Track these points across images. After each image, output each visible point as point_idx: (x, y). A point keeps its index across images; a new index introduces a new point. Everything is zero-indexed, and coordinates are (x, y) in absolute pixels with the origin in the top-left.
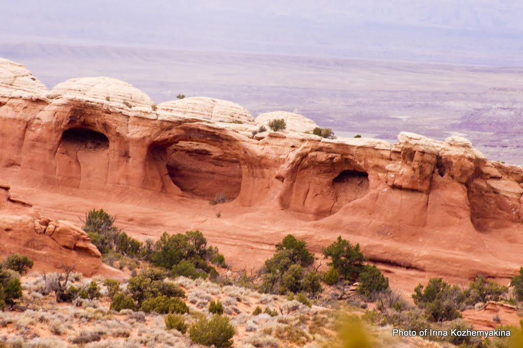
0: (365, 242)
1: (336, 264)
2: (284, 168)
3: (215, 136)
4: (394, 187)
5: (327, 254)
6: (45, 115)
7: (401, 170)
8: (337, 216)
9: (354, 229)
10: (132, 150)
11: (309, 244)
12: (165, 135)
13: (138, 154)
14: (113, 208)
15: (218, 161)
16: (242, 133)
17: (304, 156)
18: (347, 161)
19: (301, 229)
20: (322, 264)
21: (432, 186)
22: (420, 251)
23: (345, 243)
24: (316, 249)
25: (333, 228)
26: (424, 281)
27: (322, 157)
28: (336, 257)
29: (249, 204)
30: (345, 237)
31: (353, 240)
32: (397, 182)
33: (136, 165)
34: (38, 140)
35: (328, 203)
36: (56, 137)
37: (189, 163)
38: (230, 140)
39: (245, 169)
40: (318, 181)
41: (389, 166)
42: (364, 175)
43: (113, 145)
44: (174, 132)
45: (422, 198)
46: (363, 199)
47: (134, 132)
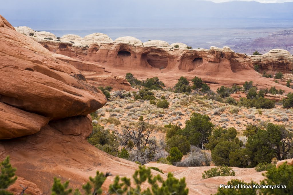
0: (202, 77)
1: (195, 83)
2: (179, 58)
3: (160, 51)
4: (210, 61)
5: (192, 81)
6: (113, 48)
7: (212, 57)
8: (194, 71)
9: (199, 74)
10: (137, 56)
11: (187, 78)
12: (146, 51)
13: (139, 57)
14: (133, 72)
15: (161, 57)
16: (167, 49)
17: (184, 55)
18: (196, 55)
19: (185, 75)
20: (191, 84)
21: (220, 61)
22: (218, 79)
23: (197, 78)
24: (190, 80)
25: (194, 74)
26: (220, 87)
27: (189, 54)
28: (195, 82)
29: (170, 69)
30: (197, 76)
31: (199, 77)
32: (211, 60)
33: (138, 60)
34: (111, 54)
35: (192, 67)
36: (116, 53)
37: (153, 58)
38: (164, 51)
39: (168, 59)
40: (188, 61)
41: (208, 56)
42: (201, 59)
43: (132, 55)
44: (148, 50)
45: (217, 64)
46: (201, 65)
47: (137, 51)
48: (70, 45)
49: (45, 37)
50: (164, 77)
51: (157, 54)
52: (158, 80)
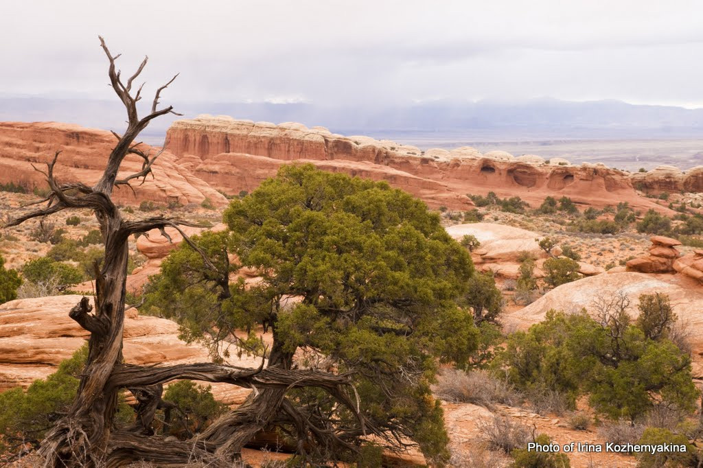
0: (572, 197)
1: (563, 204)
2: (548, 175)
3: (527, 167)
4: (581, 179)
5: (560, 201)
6: (476, 163)
7: (583, 174)
8: (564, 189)
9: (569, 194)
10: (502, 172)
11: (555, 198)
12: (512, 167)
13: (504, 174)
14: (497, 191)
15: (529, 174)
16: (535, 165)
17: (554, 171)
18: (567, 172)
19: (552, 194)
20: (559, 204)
21: (593, 178)
22: (589, 199)
23: (566, 198)
24: (557, 200)
25: (563, 193)
26: (587, 208)
27: (560, 171)
28: (562, 202)
29: (539, 187)
30: (565, 196)
31: (568, 196)
32: (582, 178)
33: (504, 177)
34: (474, 171)
35: (562, 185)
36: (479, 170)
37: (520, 175)
38: (532, 168)
39: (537, 176)
40: (559, 179)
41: (579, 173)
42: (573, 176)
43: (496, 172)
44: (515, 166)
45: (590, 182)
46: (572, 183)
47: (503, 167)
48: (433, 160)
49: (408, 151)
50: (529, 197)
51: (525, 170)
52: (520, 199)
